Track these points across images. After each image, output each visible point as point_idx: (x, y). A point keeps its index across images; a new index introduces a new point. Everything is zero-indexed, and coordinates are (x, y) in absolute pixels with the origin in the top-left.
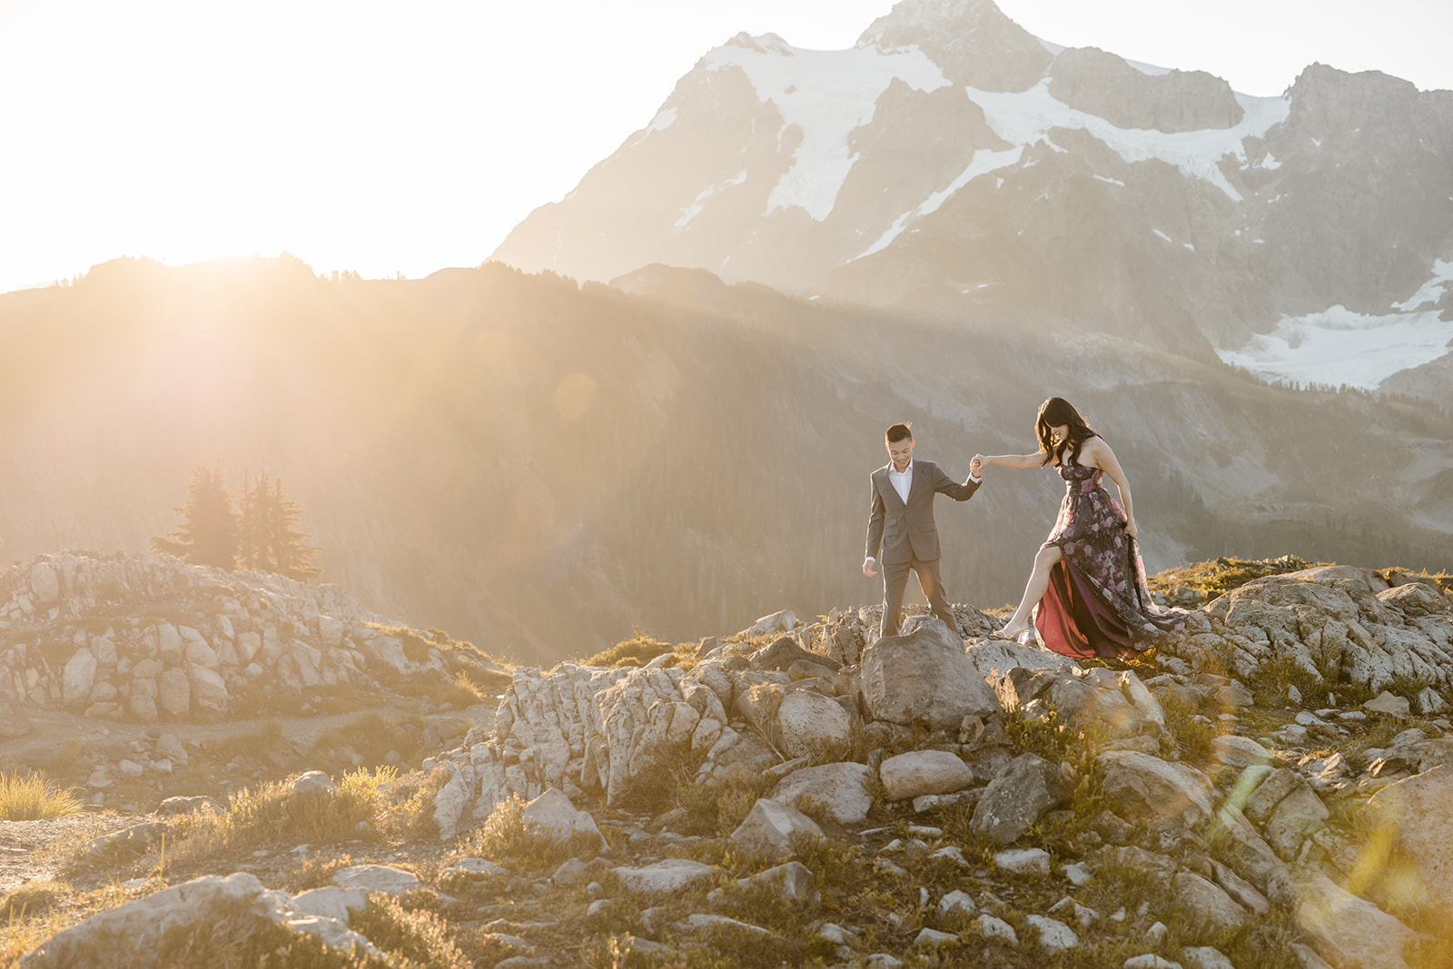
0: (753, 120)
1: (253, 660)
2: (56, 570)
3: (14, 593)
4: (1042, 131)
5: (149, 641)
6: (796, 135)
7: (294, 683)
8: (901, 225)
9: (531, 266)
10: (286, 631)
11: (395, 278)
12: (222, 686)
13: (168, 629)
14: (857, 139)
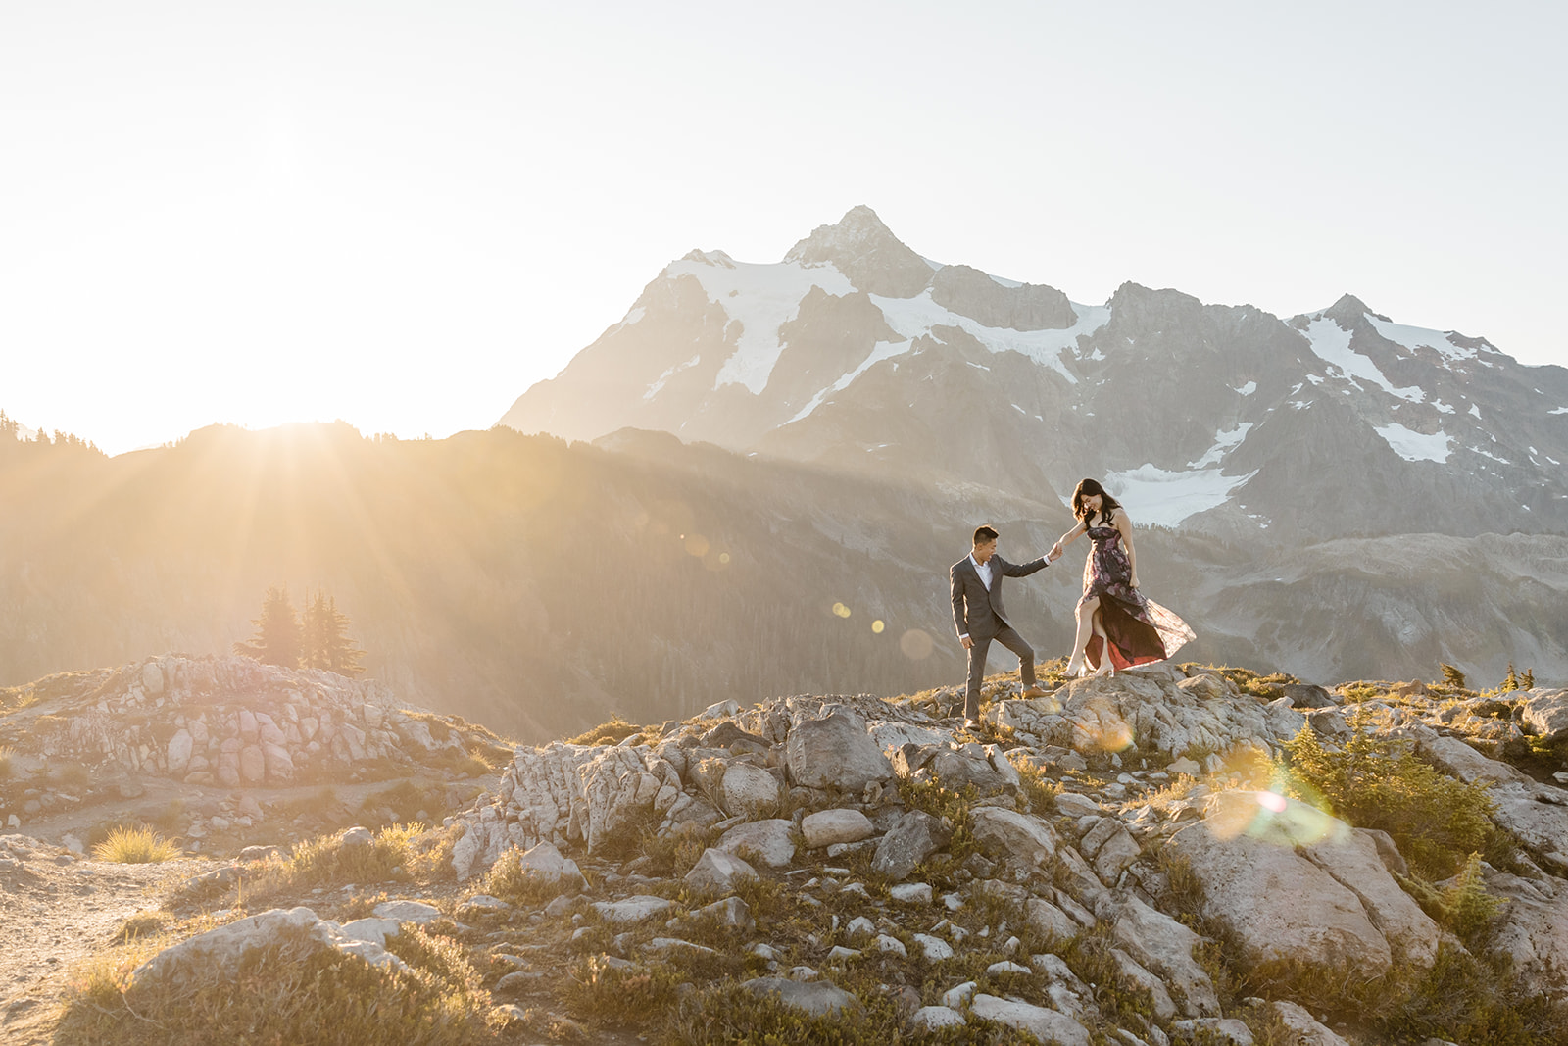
0: (705, 316)
1: (313, 740)
2: (161, 668)
3: (130, 686)
4: (927, 328)
5: (233, 724)
6: (738, 329)
7: (345, 757)
8: (820, 399)
9: (530, 430)
10: (338, 717)
11: (424, 439)
12: (289, 760)
13: (247, 714)
14: (786, 332)
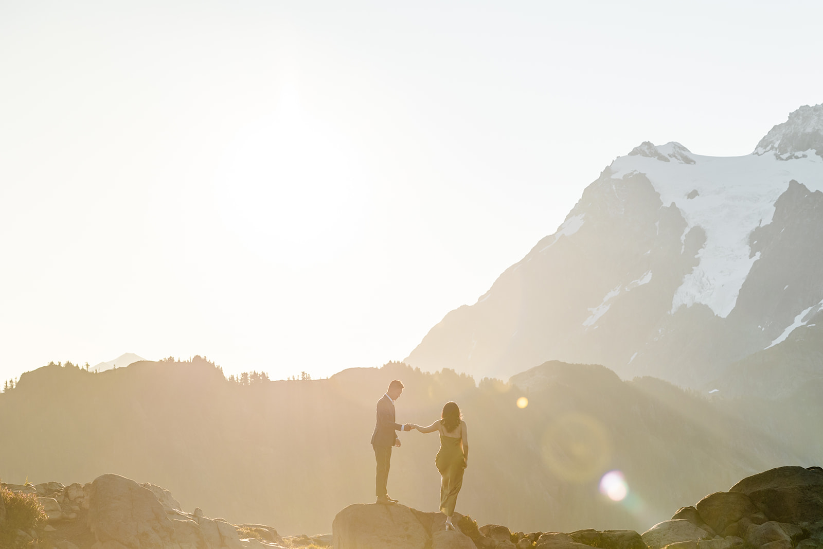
0: (657, 224)
6: (699, 237)
8: (803, 321)
14: (758, 238)
